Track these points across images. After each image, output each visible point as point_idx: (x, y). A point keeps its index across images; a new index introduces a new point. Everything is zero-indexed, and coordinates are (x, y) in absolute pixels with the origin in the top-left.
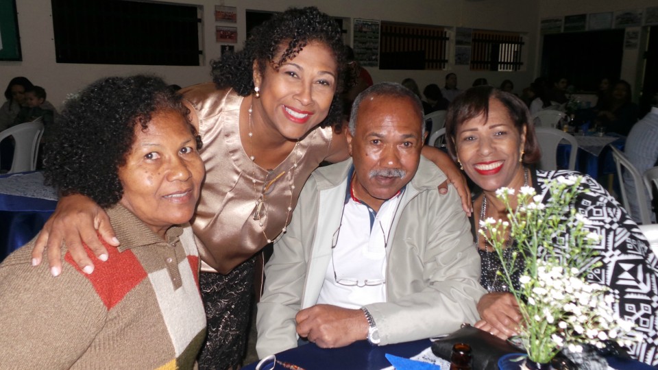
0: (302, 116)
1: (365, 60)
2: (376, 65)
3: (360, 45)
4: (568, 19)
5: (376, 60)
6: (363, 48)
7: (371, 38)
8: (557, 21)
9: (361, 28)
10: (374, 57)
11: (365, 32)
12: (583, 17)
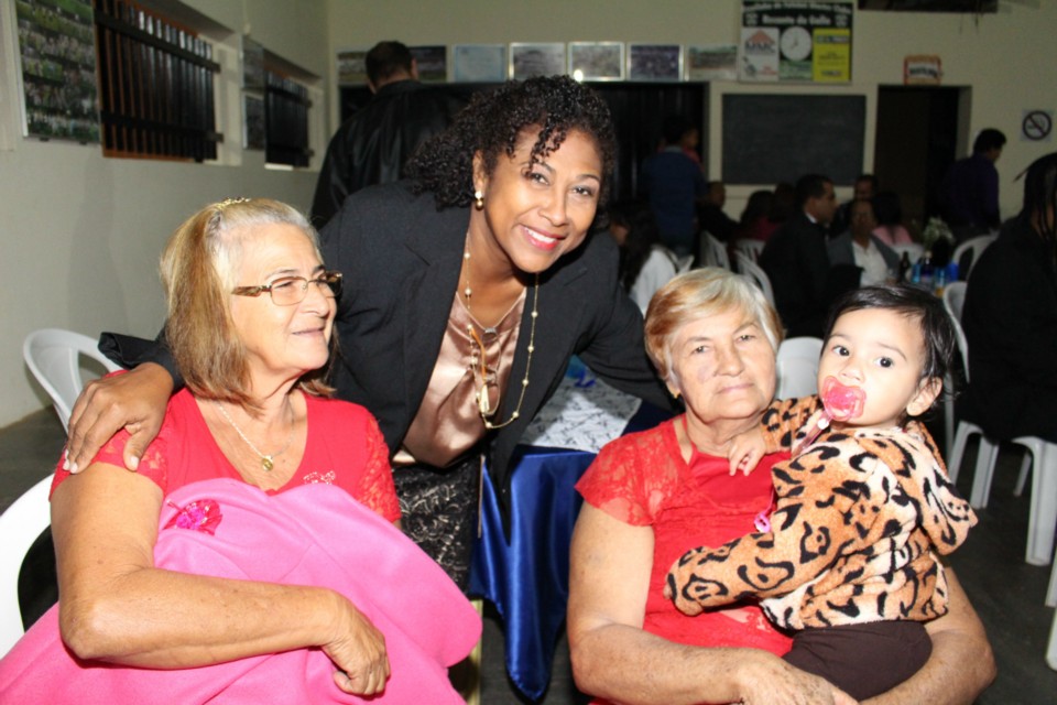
0: (549, 240)
1: (62, 113)
3: (40, 38)
5: (94, 115)
7: (70, 16)
10: (85, 104)
12: (438, 53)
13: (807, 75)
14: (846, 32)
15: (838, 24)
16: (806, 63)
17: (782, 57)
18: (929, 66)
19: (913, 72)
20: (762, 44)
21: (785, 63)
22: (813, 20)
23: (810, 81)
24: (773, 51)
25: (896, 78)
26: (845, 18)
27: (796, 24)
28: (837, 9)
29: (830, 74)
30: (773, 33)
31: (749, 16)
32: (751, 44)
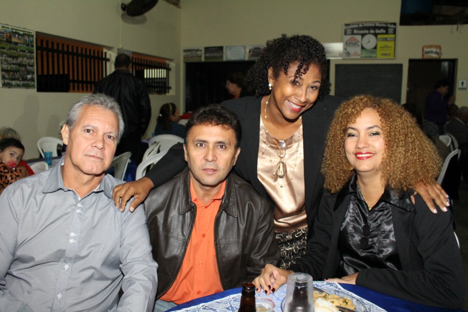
0: (298, 107)
1: (18, 79)
2: (33, 86)
3: (9, 59)
4: (207, 49)
5: (32, 79)
6: (14, 64)
8: (197, 50)
9: (10, 37)
10: (29, 77)
11: (16, 44)
12: (220, 49)
13: (374, 55)
14: (393, 36)
15: (389, 32)
16: (374, 50)
17: (363, 48)
18: (434, 50)
19: (426, 53)
20: (353, 42)
21: (364, 50)
22: (377, 31)
23: (375, 58)
24: (358, 45)
25: (418, 56)
26: (393, 29)
27: (369, 33)
28: (389, 26)
29: (385, 55)
30: (359, 37)
31: (348, 30)
32: (348, 42)
